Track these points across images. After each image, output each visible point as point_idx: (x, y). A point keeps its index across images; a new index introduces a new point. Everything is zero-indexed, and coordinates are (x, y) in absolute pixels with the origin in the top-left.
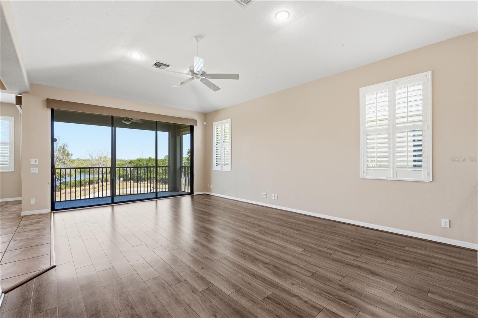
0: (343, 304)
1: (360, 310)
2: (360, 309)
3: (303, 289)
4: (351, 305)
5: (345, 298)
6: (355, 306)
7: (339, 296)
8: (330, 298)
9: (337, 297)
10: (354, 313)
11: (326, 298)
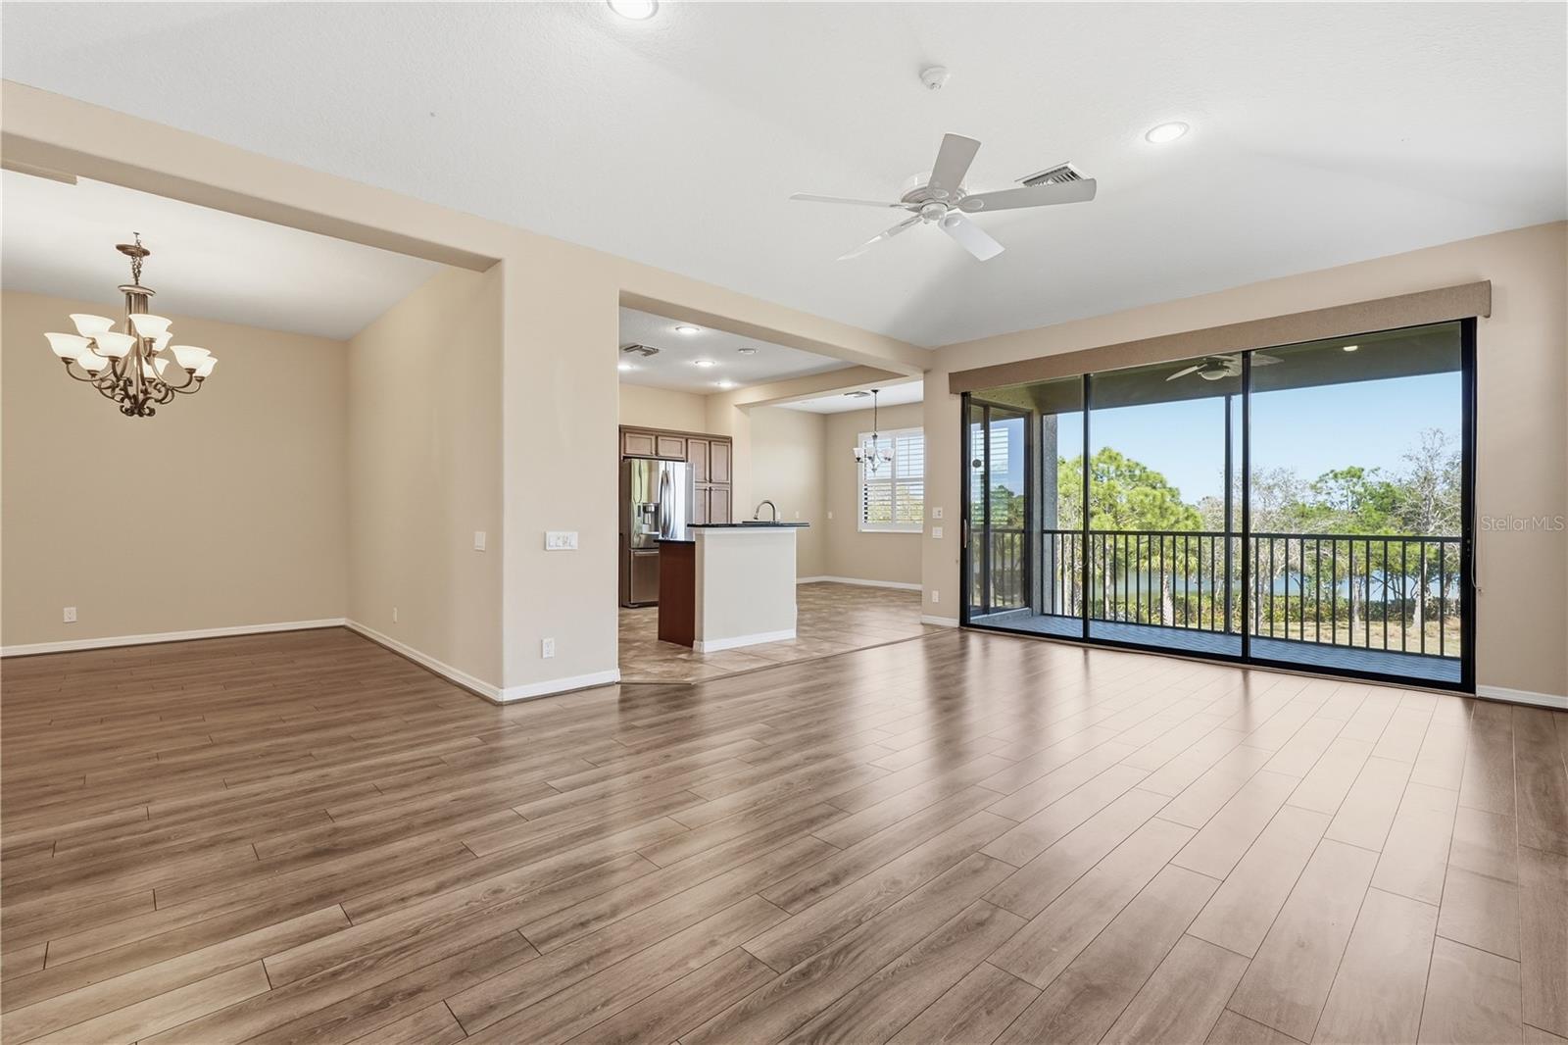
0: (331, 964)
1: (275, 992)
2: (278, 996)
3: (461, 906)
4: (313, 981)
5: (347, 979)
6: (298, 988)
7: (371, 968)
8: (376, 947)
9: (369, 963)
10: (281, 975)
11: (388, 938)
